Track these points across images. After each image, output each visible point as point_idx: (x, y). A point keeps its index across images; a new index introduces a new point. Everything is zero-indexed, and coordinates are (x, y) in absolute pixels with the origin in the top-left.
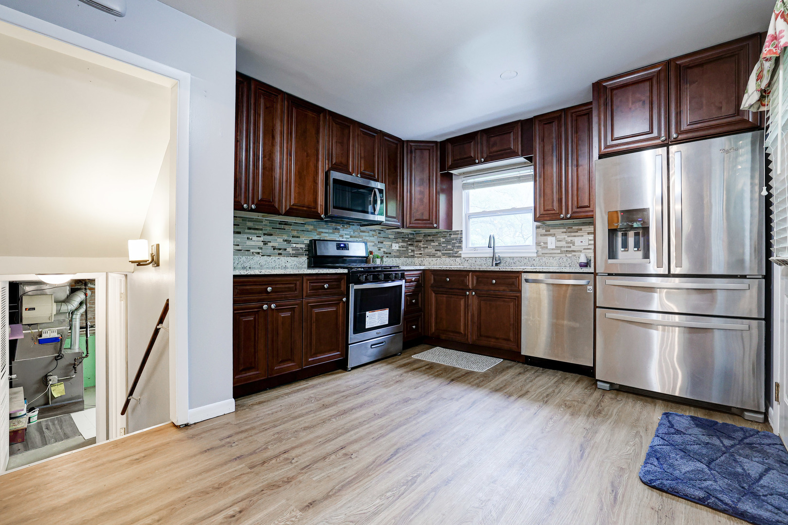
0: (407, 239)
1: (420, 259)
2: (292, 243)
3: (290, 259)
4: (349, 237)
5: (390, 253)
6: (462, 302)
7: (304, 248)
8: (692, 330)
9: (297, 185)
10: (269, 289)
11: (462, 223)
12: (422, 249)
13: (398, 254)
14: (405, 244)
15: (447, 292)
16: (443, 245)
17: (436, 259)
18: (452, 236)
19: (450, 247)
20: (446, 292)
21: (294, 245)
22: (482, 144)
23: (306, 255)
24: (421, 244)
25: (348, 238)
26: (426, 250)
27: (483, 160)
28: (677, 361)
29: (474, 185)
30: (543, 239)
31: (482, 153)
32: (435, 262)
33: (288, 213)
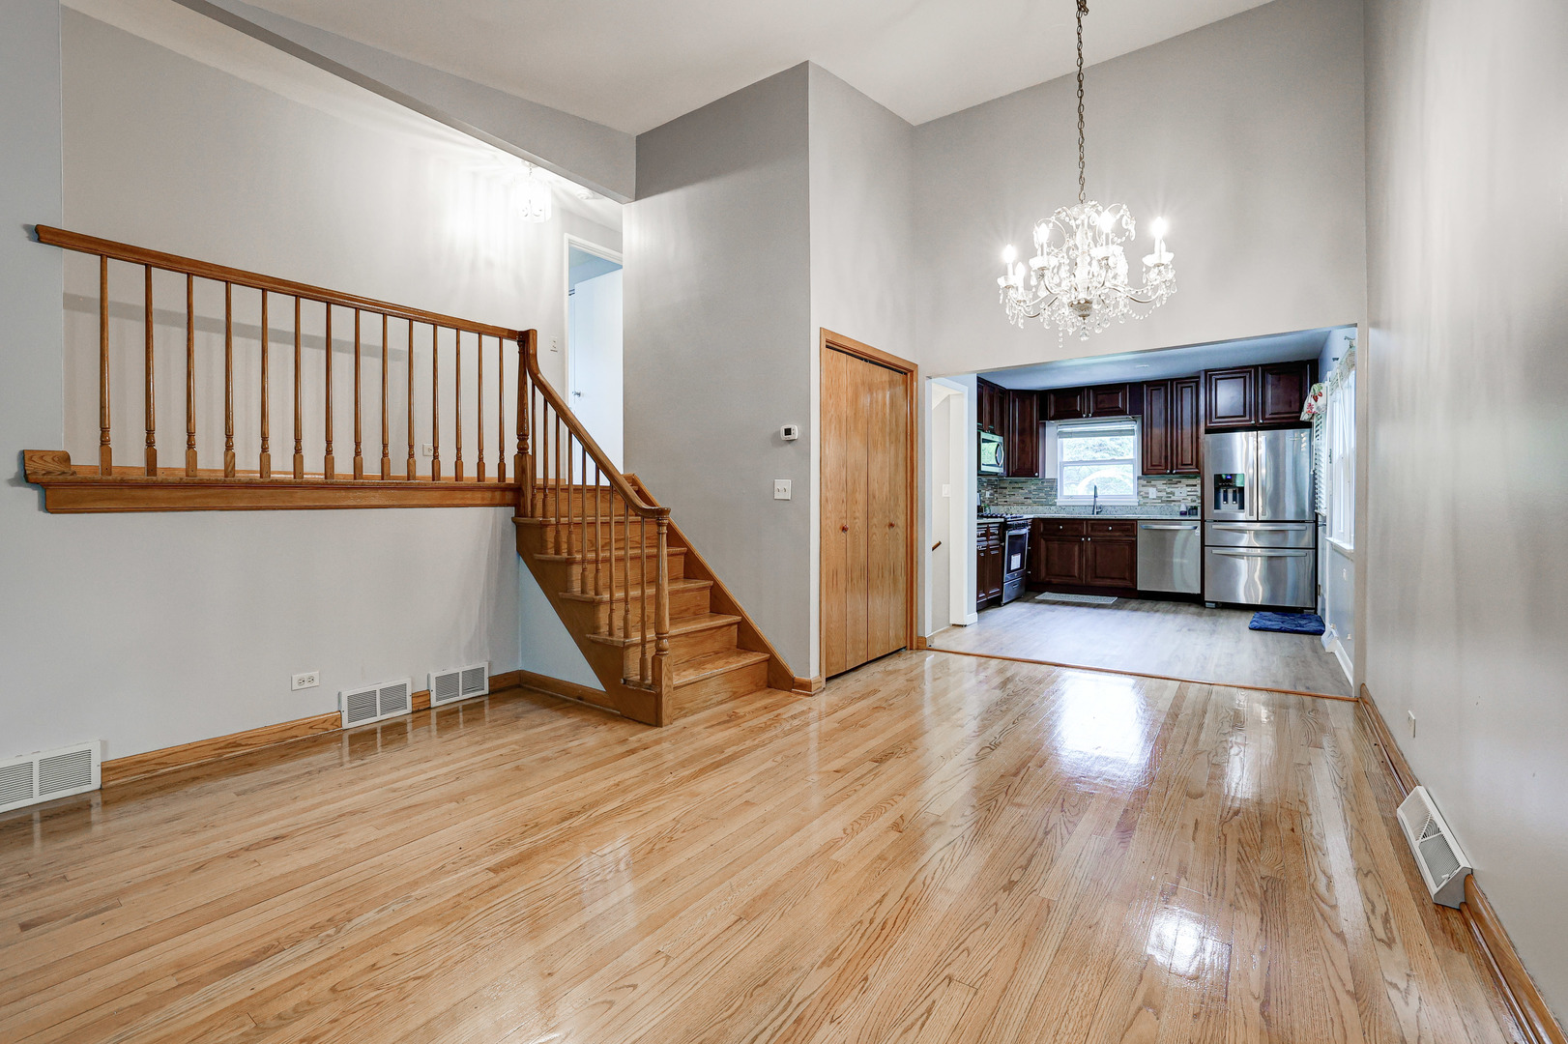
0: (993, 486)
6: (1076, 548)
8: (1270, 557)
11: (1057, 470)
12: (1008, 496)
14: (992, 491)
15: (1060, 539)
16: (1034, 493)
18: (1046, 484)
19: (1042, 495)
22: (1089, 400)
24: (1007, 492)
27: (1090, 415)
28: (1260, 579)
29: (1072, 435)
30: (1145, 489)
31: (1088, 408)
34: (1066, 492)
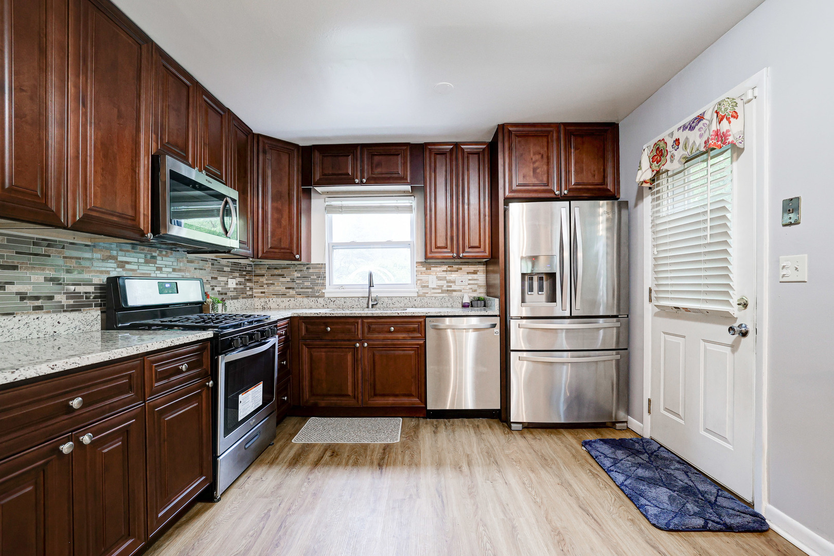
0: (244, 273)
1: (262, 300)
2: (68, 285)
3: (64, 317)
4: (171, 270)
5: (226, 294)
6: (350, 357)
7: (93, 293)
9: (99, 169)
10: (76, 403)
11: (325, 254)
12: (265, 286)
13: (234, 294)
14: (242, 280)
15: (327, 345)
16: (297, 282)
17: (289, 299)
18: (311, 271)
19: (307, 284)
20: (325, 345)
21: (72, 288)
22: (362, 161)
23: (96, 306)
24: (263, 279)
25: (170, 273)
26: (272, 288)
27: (364, 180)
29: (341, 210)
30: (425, 277)
31: (362, 172)
32: (287, 304)
33: (78, 227)
34: (337, 281)
